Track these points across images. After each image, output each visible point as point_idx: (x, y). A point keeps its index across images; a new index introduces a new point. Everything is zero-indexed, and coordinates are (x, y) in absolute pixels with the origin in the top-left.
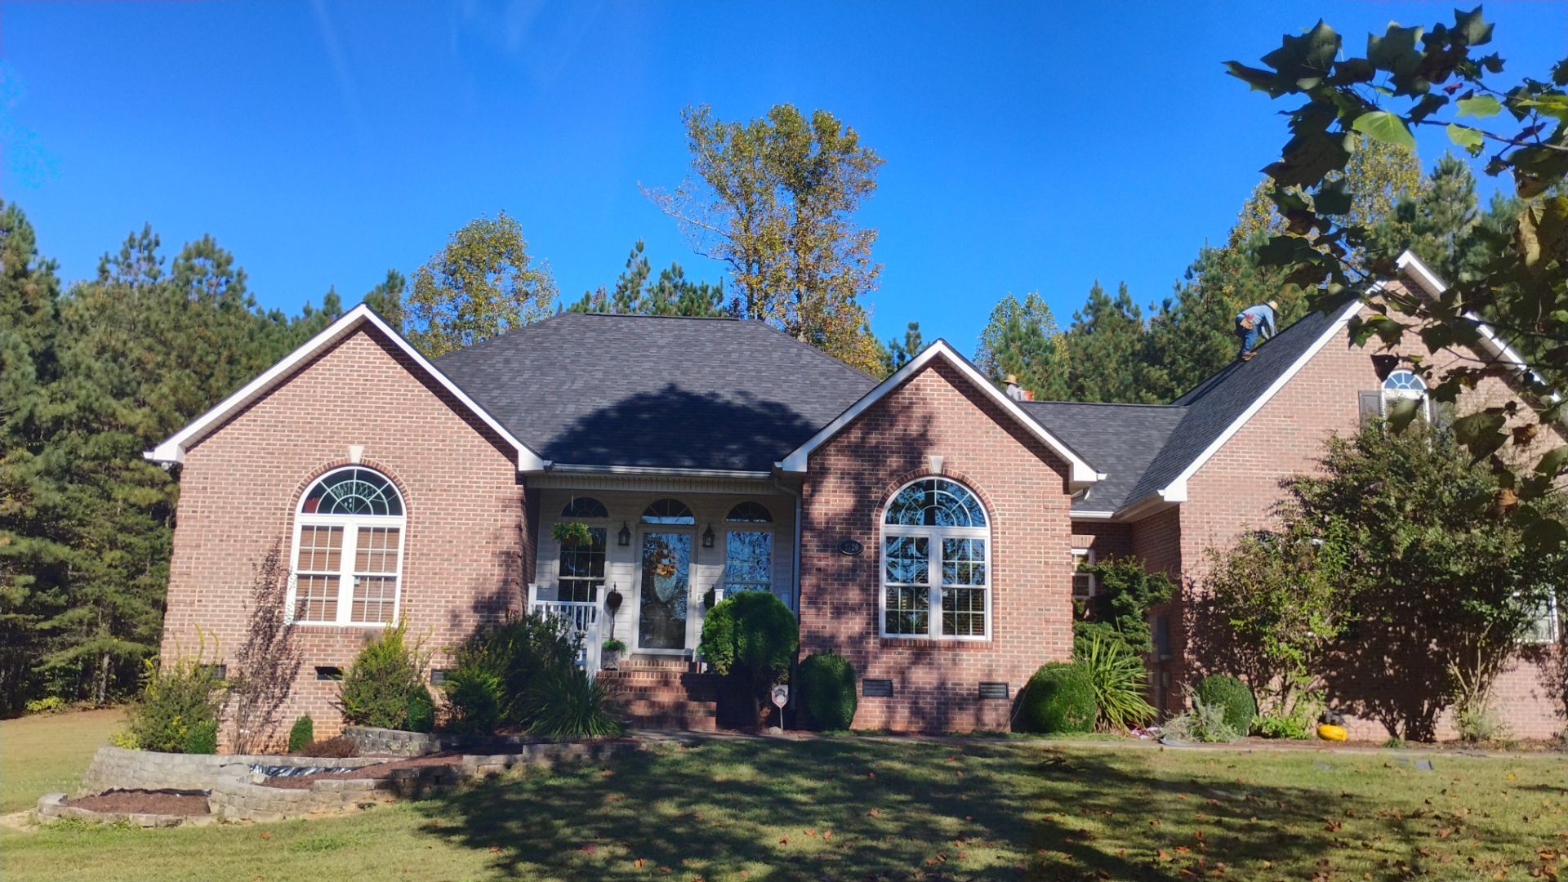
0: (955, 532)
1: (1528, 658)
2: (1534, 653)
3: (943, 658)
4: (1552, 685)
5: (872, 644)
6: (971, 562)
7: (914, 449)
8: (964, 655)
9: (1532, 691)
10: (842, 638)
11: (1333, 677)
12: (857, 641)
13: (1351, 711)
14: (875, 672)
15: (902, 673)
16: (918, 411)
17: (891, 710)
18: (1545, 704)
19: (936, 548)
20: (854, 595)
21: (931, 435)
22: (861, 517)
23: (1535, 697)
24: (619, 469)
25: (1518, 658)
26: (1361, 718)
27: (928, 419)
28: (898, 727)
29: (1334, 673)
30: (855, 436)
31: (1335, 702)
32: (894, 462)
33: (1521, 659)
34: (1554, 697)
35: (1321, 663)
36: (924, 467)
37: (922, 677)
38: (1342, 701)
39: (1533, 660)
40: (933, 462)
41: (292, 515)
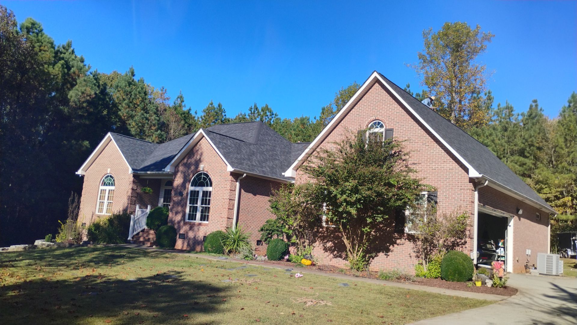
0: (205, 189)
1: (409, 240)
2: (411, 238)
3: (196, 228)
4: (419, 252)
5: (182, 223)
6: (208, 198)
7: (198, 163)
8: (201, 227)
9: (410, 254)
10: (176, 221)
11: (336, 243)
12: (179, 222)
13: (340, 257)
14: (182, 232)
15: (187, 233)
16: (199, 152)
17: (183, 244)
18: (415, 260)
19: (201, 194)
20: (180, 209)
21: (202, 159)
22: (184, 185)
23: (410, 257)
24: (149, 172)
25: (405, 240)
26: (344, 259)
27: (202, 154)
28: (185, 248)
29: (336, 242)
30: (185, 161)
31: (336, 252)
32: (193, 168)
33: (407, 240)
34: (419, 257)
35: (333, 237)
36: (199, 169)
37: (191, 235)
38: (338, 253)
39: (412, 241)
40: (201, 166)
41: (99, 187)
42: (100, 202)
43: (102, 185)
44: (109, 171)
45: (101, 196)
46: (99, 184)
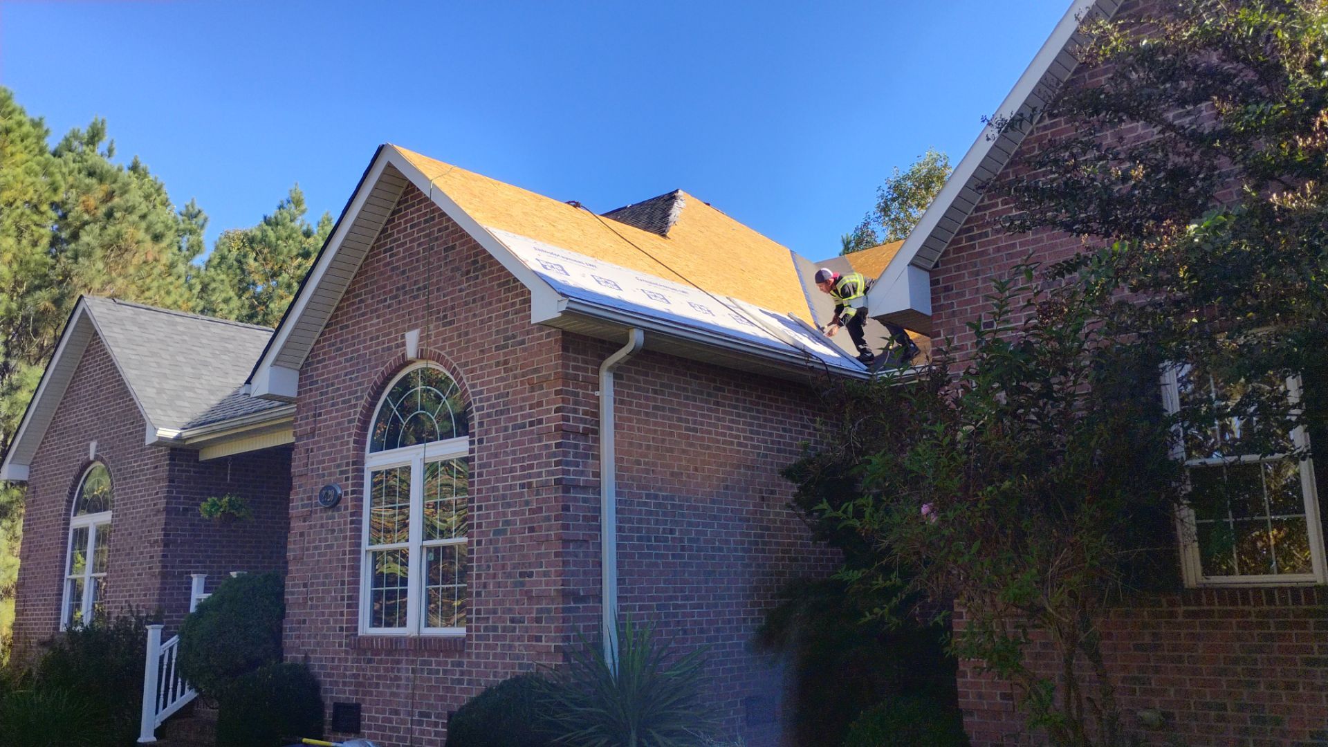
0: (437, 450)
5: (344, 645)
6: (454, 498)
10: (319, 637)
12: (331, 642)
14: (345, 693)
15: (370, 694)
16: (398, 266)
19: (418, 484)
20: (331, 570)
22: (341, 447)
30: (341, 325)
32: (373, 353)
37: (389, 701)
40: (409, 342)
41: (67, 521)
42: (74, 582)
43: (77, 513)
44: (93, 450)
45: (74, 556)
46: (69, 510)
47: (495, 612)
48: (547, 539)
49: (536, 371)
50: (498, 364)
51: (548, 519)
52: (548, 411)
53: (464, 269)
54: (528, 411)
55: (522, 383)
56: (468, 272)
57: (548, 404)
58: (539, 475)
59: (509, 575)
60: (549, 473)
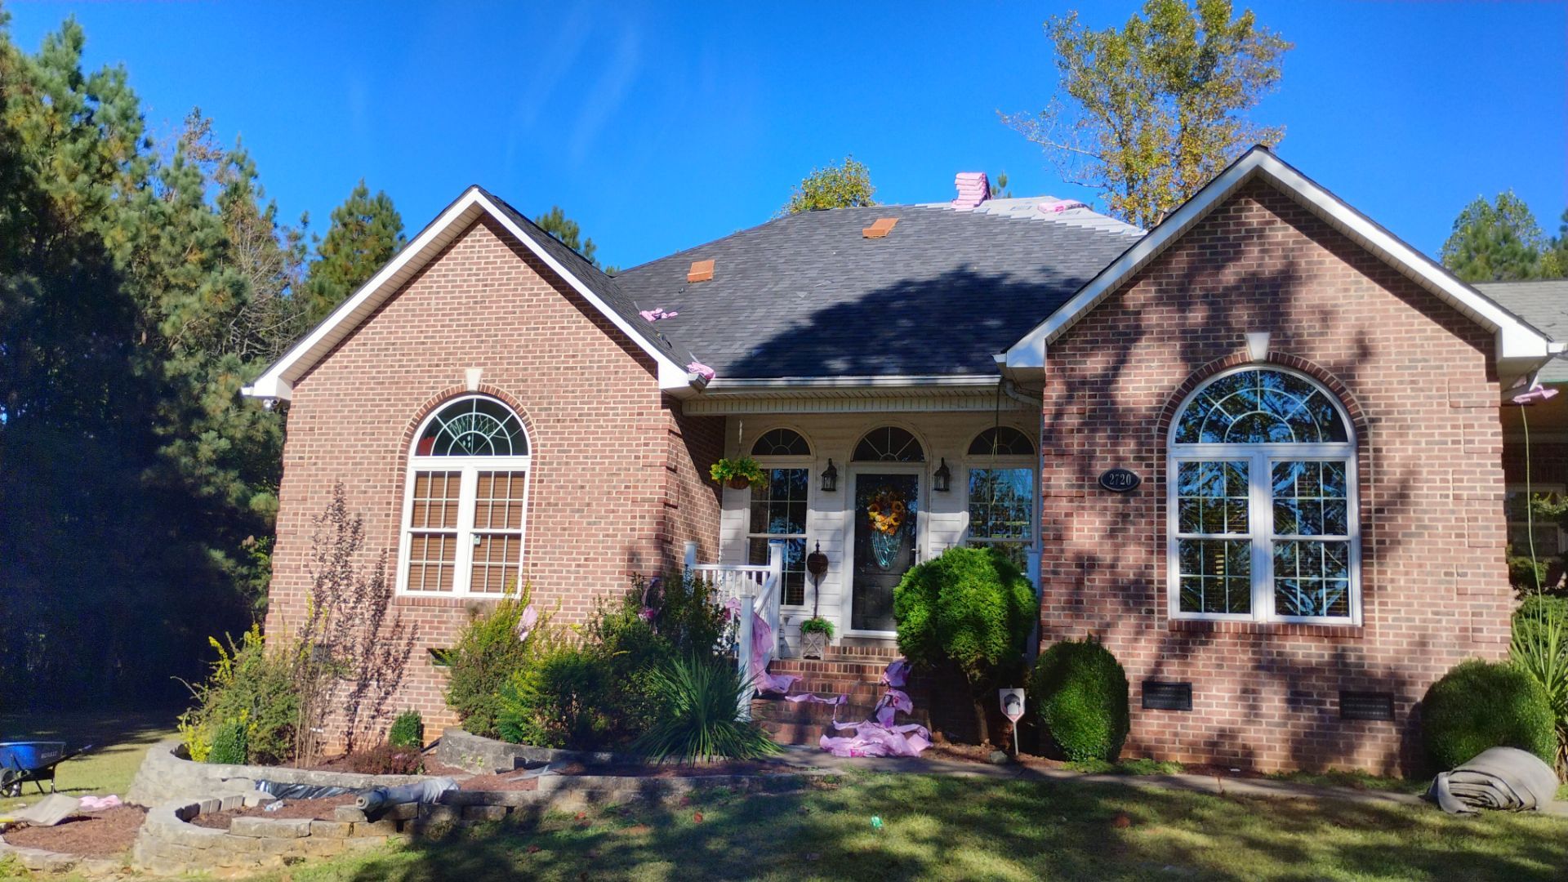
0: (1294, 451)
3: (1275, 651)
5: (1157, 627)
6: (1323, 498)
7: (1221, 323)
8: (1313, 647)
10: (1109, 618)
14: (1163, 671)
15: (1207, 674)
17: (1190, 731)
19: (1261, 478)
20: (1125, 553)
22: (1135, 433)
30: (1124, 310)
36: (1237, 352)
37: (1241, 681)
40: (1253, 343)
41: (403, 459)
42: (416, 536)
43: (422, 450)
44: (473, 379)
45: (415, 505)
46: (407, 446)
47: (1409, 605)
48: (1487, 546)
49: (1461, 396)
50: (1401, 382)
51: (1487, 528)
52: (1485, 434)
53: (1339, 286)
54: (1449, 430)
55: (1439, 404)
56: (1346, 290)
57: (1481, 426)
58: (1474, 488)
59: (1431, 574)
60: (1485, 488)
